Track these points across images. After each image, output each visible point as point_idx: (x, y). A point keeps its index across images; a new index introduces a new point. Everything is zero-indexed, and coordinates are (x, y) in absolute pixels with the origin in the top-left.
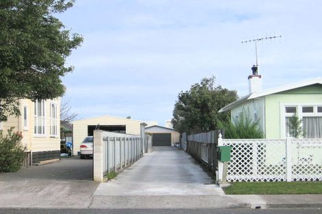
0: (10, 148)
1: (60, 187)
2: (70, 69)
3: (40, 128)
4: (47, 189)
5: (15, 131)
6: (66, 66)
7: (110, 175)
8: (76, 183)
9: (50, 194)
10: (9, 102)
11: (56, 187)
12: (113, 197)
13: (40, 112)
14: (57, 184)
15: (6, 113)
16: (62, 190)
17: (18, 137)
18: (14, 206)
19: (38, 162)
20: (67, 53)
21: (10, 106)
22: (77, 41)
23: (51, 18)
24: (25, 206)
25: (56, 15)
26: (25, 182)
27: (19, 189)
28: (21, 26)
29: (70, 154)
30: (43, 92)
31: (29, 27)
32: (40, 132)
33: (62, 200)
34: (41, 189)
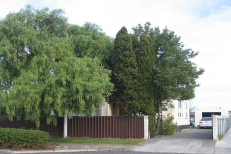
0: (169, 123)
1: (197, 143)
2: (198, 85)
3: (181, 114)
4: (191, 144)
5: (170, 115)
6: (197, 84)
7: (220, 137)
8: (205, 141)
9: (193, 146)
10: (168, 101)
11: (195, 143)
12: (225, 148)
13: (180, 106)
14: (195, 141)
15: (167, 107)
16: (198, 144)
17: (172, 118)
18: (177, 152)
19: (181, 130)
20: (197, 77)
21: (169, 104)
22: (202, 72)
23: (188, 61)
24: (182, 152)
25: (190, 60)
26: (179, 140)
27: (177, 144)
28: (175, 65)
29: (194, 126)
30: (186, 96)
31: (179, 66)
32: (181, 116)
33: (199, 149)
34: (188, 144)
